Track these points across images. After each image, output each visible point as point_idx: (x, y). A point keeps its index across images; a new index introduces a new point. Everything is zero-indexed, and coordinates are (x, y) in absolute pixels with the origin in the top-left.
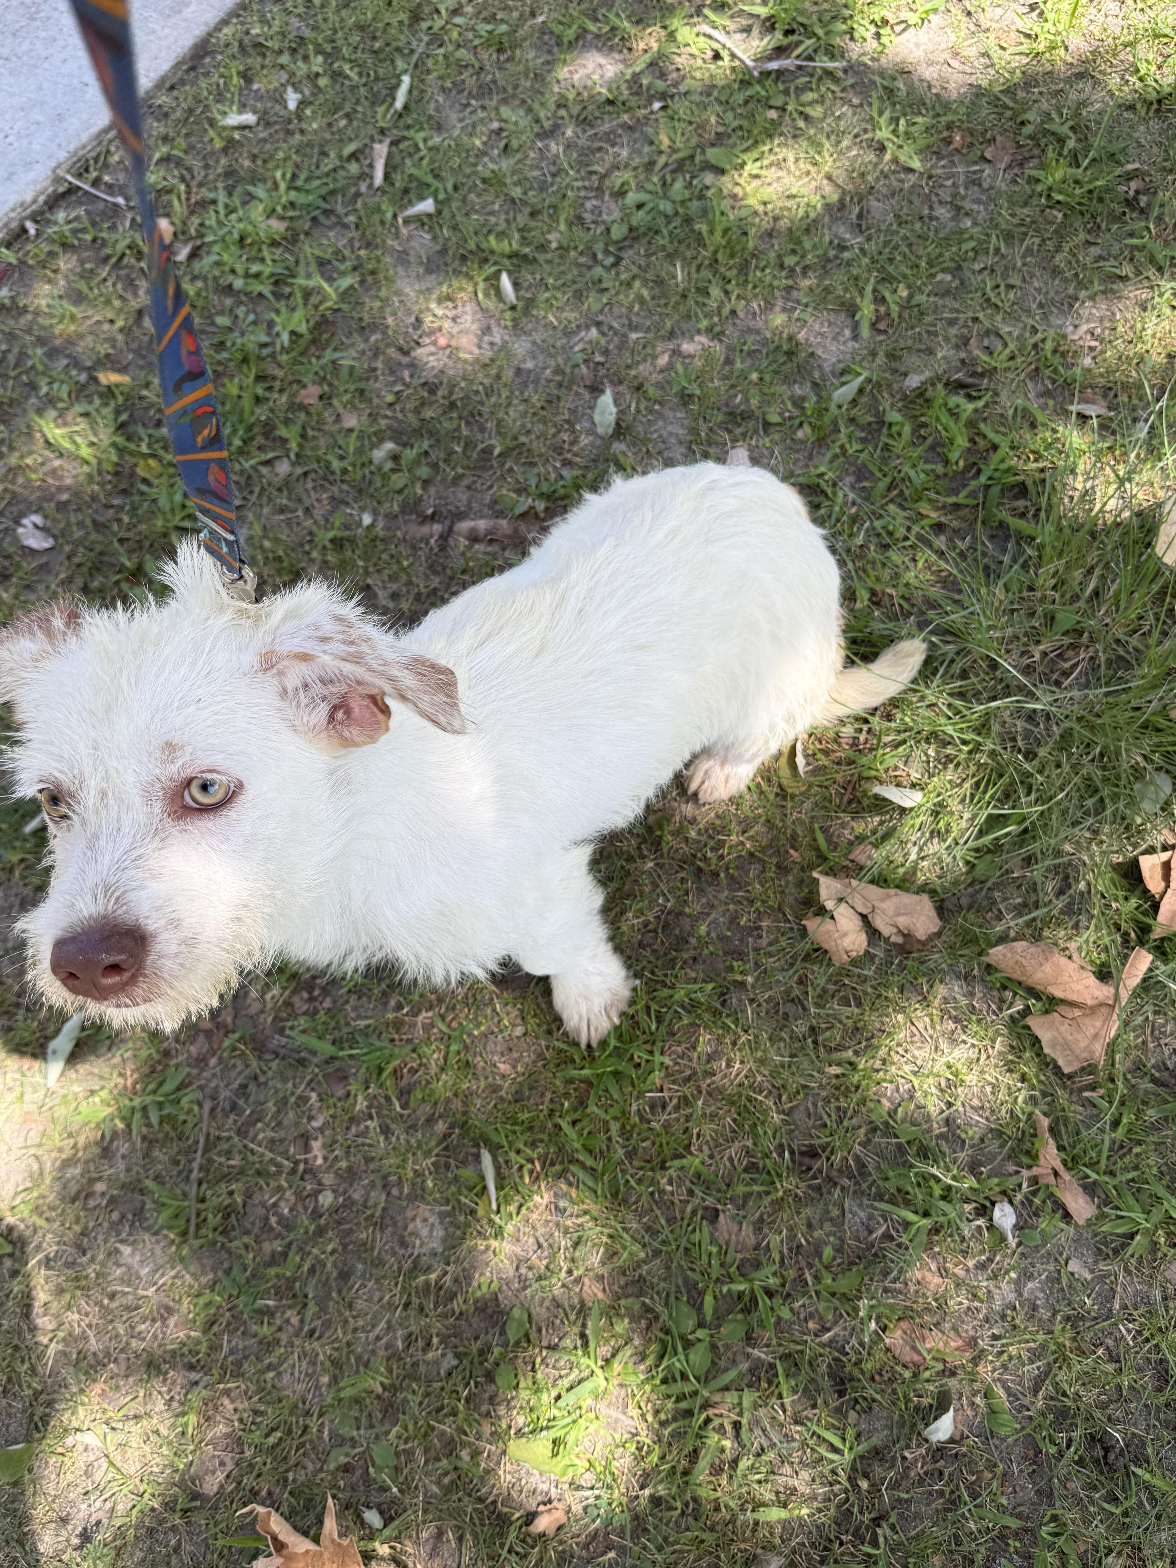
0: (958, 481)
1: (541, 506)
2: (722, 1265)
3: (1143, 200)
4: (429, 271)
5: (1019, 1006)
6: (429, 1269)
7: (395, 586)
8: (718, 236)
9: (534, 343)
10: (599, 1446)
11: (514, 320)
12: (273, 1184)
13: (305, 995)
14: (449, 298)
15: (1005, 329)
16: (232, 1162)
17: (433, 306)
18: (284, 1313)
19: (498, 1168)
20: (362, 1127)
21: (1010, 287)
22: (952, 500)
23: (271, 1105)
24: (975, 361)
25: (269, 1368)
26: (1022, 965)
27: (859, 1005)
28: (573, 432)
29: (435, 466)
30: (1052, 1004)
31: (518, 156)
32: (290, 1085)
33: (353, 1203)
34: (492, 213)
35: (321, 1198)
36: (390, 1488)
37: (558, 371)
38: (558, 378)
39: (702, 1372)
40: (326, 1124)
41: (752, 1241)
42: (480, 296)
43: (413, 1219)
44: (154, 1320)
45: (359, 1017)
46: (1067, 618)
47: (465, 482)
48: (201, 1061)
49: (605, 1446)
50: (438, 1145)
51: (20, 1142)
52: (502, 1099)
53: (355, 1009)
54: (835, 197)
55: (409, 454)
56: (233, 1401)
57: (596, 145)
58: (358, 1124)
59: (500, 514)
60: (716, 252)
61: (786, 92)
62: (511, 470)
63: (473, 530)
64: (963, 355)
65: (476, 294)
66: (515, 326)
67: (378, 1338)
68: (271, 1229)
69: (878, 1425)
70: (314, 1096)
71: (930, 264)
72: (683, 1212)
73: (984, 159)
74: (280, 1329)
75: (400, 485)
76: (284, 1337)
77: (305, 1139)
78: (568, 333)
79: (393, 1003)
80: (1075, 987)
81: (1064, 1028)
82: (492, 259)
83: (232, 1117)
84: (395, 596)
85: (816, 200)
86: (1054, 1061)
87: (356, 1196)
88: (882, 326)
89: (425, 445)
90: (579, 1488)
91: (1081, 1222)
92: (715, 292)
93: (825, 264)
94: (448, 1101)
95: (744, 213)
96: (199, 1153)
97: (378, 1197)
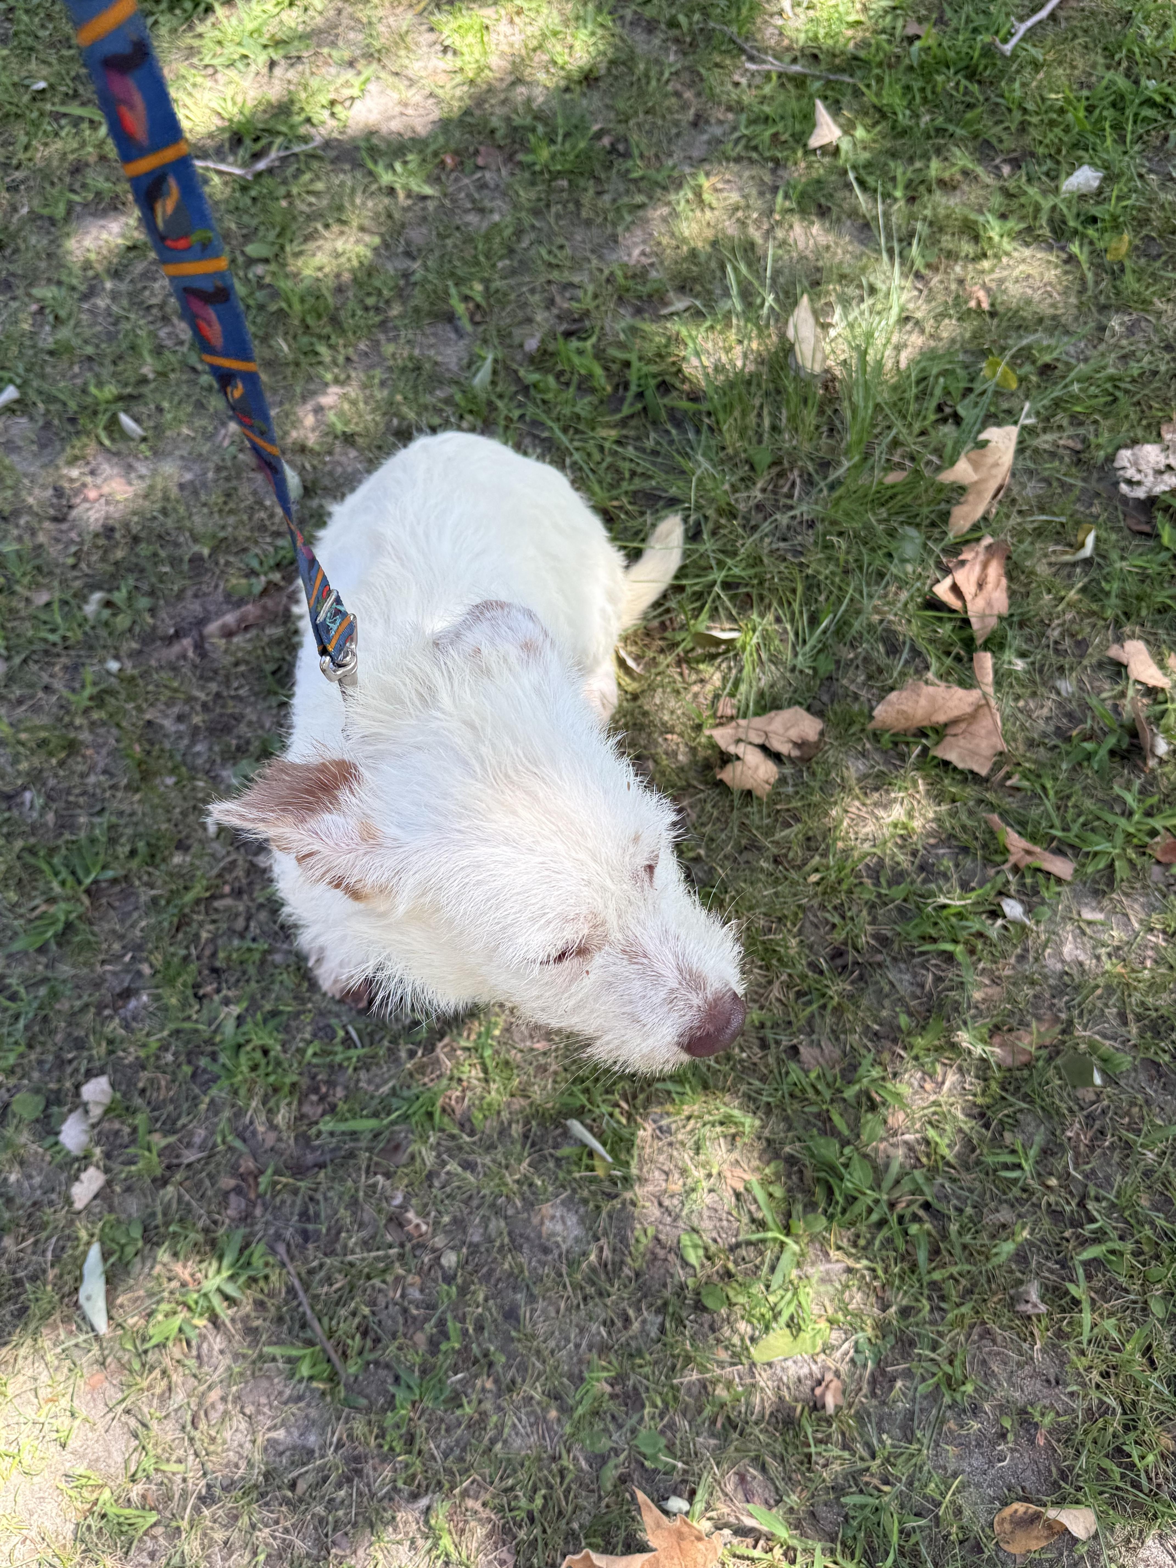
0: (614, 401)
1: (276, 577)
2: (828, 1085)
3: (621, 147)
4: (43, 446)
5: (917, 750)
6: (585, 1254)
7: (176, 710)
8: (297, 306)
9: (182, 457)
10: (827, 1303)
11: (151, 448)
12: (390, 1278)
13: (314, 1098)
14: (76, 458)
15: (576, 279)
16: (336, 1286)
17: (65, 471)
18: (474, 1386)
19: (590, 1129)
20: (443, 1176)
21: (561, 247)
22: (618, 417)
23: (343, 1212)
24: (570, 312)
25: (493, 1442)
26: (904, 712)
27: (798, 820)
28: (266, 509)
29: (152, 593)
30: (940, 731)
31: (72, 322)
32: (350, 1183)
33: (477, 1245)
34: (75, 376)
35: (444, 1261)
36: (674, 1467)
37: (218, 469)
38: (224, 474)
39: (870, 1181)
40: (407, 1197)
41: (837, 1053)
42: (107, 442)
43: (542, 1223)
44: (349, 1480)
45: (378, 1087)
46: (763, 458)
47: (189, 593)
48: (246, 1218)
49: (832, 1301)
50: (523, 1146)
51: (102, 1409)
52: (556, 1073)
53: (369, 1082)
54: (377, 240)
55: (119, 596)
56: (477, 1499)
57: (140, 286)
58: (438, 1175)
59: (240, 603)
60: (303, 320)
61: (285, 182)
62: (228, 564)
63: (224, 626)
64: (555, 311)
65: (101, 444)
66: (155, 453)
67: (578, 1346)
68: (415, 1318)
69: (1030, 1129)
70: (380, 1178)
71: (488, 257)
72: (767, 1066)
73: (479, 168)
74: (480, 1402)
75: (127, 623)
76: (488, 1406)
77: (397, 1221)
78: (209, 437)
79: (403, 1054)
80: (951, 704)
81: (962, 742)
82: (101, 408)
83: (310, 1246)
84: (180, 718)
85: (361, 249)
86: (972, 772)
87: (476, 1239)
88: (478, 318)
89: (131, 582)
90: (833, 1348)
91: (1069, 878)
92: (322, 349)
93: (401, 294)
94: (509, 1105)
95: (307, 282)
96: (301, 1293)
97: (497, 1225)
